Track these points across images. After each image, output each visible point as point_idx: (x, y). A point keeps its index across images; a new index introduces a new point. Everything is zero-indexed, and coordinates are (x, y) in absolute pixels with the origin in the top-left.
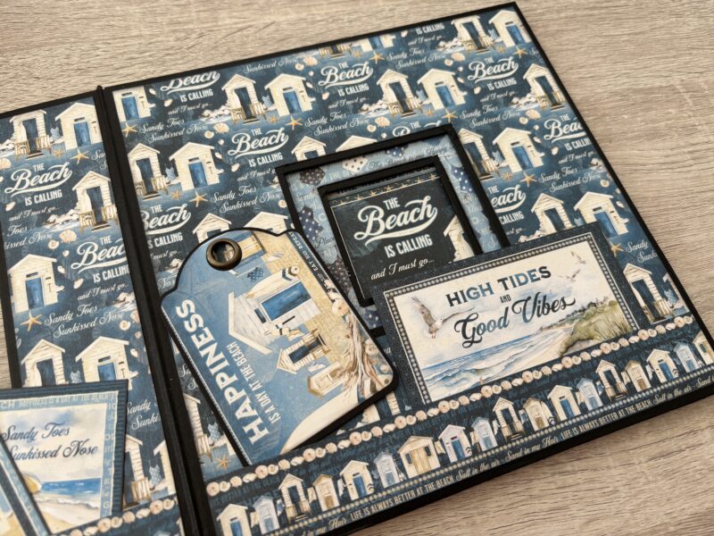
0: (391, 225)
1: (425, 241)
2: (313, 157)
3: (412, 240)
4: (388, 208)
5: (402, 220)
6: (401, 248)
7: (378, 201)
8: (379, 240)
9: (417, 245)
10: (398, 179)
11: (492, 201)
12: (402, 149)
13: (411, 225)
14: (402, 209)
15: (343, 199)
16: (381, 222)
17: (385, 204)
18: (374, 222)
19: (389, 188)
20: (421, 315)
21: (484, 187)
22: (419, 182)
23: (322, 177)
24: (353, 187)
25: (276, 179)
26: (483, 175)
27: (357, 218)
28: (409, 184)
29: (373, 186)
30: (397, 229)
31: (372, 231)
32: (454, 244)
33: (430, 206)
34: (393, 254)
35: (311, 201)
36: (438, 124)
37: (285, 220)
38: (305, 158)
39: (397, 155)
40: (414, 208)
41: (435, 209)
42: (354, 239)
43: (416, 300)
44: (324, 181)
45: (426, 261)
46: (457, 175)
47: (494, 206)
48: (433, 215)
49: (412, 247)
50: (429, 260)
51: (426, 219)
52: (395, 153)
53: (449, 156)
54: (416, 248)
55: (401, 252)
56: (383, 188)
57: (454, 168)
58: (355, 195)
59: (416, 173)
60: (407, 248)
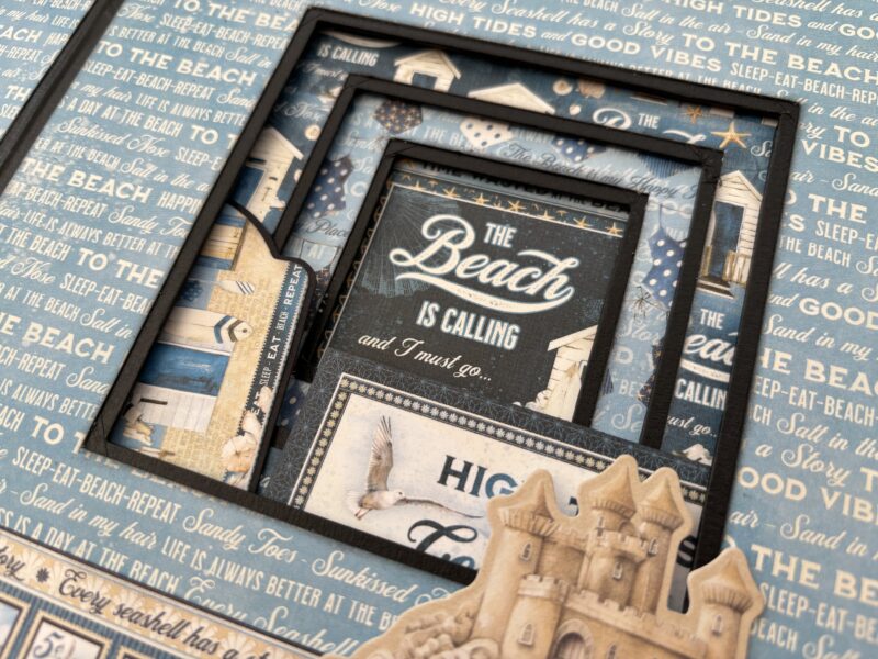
0: (468, 271)
1: (504, 336)
2: (423, 84)
3: (482, 319)
4: (487, 240)
5: (492, 274)
6: (453, 321)
7: (479, 219)
8: (426, 284)
9: (483, 333)
10: (546, 199)
11: (691, 340)
12: (591, 150)
13: (502, 292)
14: (509, 255)
15: (424, 181)
16: (455, 256)
17: (486, 229)
18: (444, 248)
19: (516, 206)
20: (371, 460)
21: (696, 303)
22: (581, 225)
23: (413, 124)
24: (456, 171)
25: (336, 91)
26: (711, 278)
27: (421, 224)
28: (558, 217)
29: (492, 187)
30: (473, 284)
31: (428, 263)
32: (554, 373)
33: (564, 279)
34: (429, 323)
35: (363, 153)
36: (693, 140)
37: (295, 159)
38: (409, 80)
39: (572, 156)
40: (533, 265)
41: (571, 290)
42: (387, 258)
43: (386, 425)
44: (411, 133)
45: (476, 371)
46: (657, 252)
47: (686, 351)
48: (555, 299)
49: (473, 331)
50: (482, 373)
51: (539, 297)
52: (570, 150)
53: (670, 208)
54: (477, 337)
55: (445, 328)
56: (505, 200)
57: (661, 234)
58: (449, 185)
59: (588, 208)
60: (462, 326)
